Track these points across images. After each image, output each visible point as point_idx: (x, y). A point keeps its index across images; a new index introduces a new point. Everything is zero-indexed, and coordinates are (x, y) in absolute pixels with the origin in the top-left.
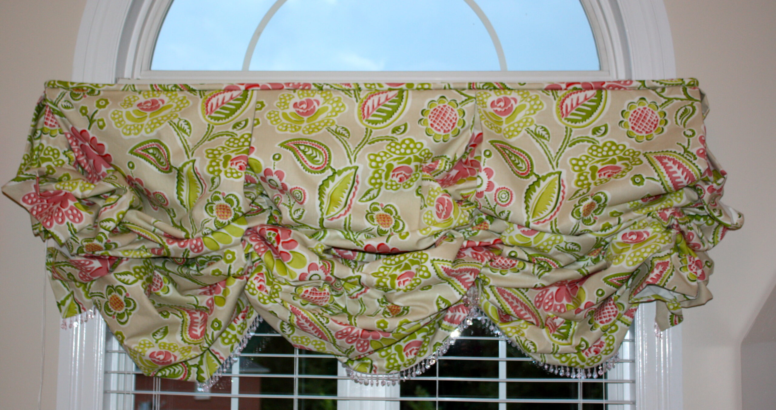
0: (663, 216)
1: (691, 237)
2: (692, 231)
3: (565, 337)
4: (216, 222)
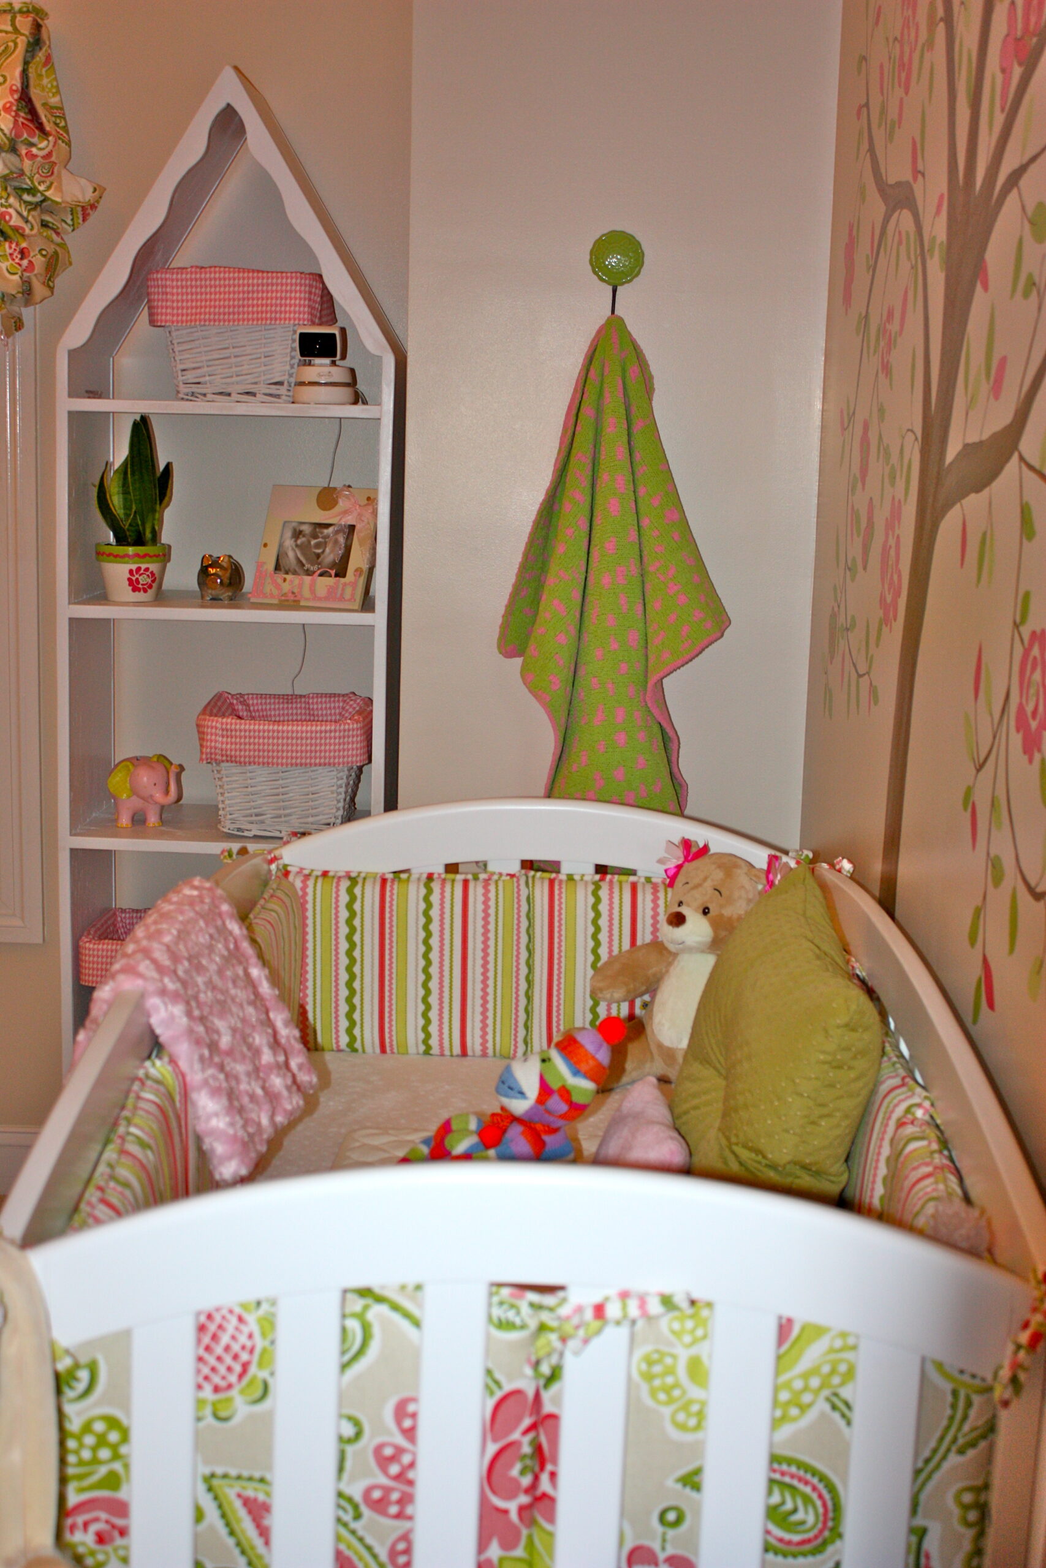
1: (7, 218)
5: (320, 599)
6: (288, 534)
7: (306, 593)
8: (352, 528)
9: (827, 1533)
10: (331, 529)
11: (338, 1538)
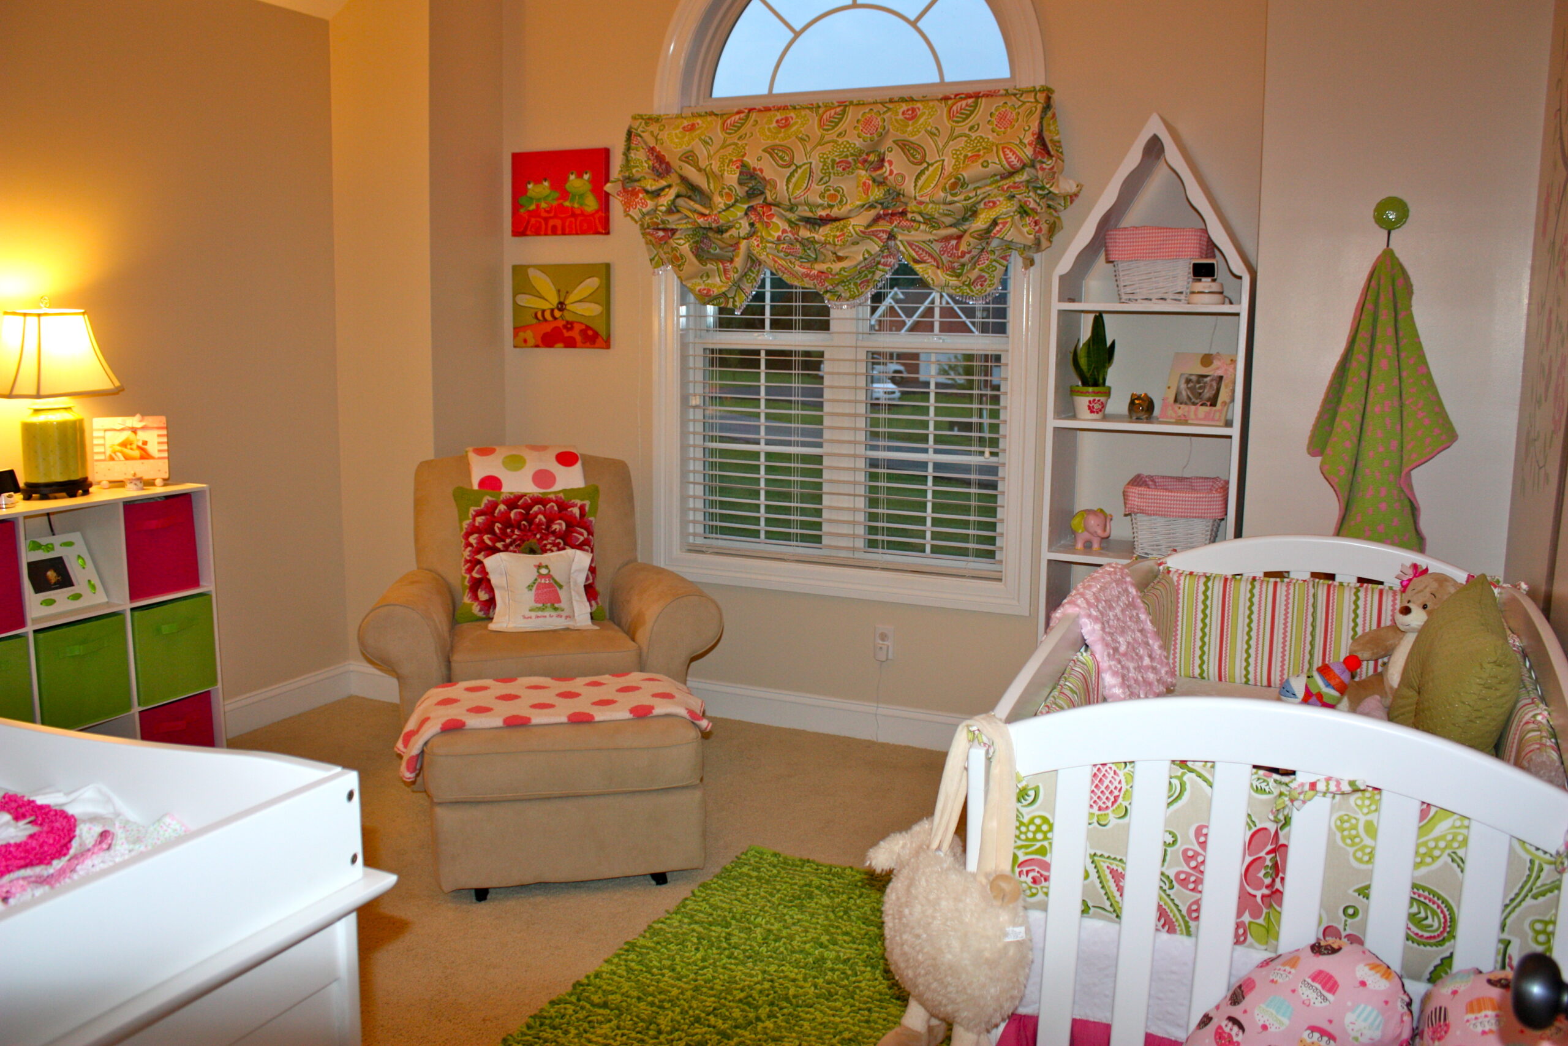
0: (1003, 189)
2: (1030, 199)
3: (958, 276)
4: (725, 204)
5: (1200, 419)
6: (1183, 381)
7: (1192, 415)
8: (1221, 378)
9: (1445, 934)
10: (1208, 379)
11: (1161, 898)
